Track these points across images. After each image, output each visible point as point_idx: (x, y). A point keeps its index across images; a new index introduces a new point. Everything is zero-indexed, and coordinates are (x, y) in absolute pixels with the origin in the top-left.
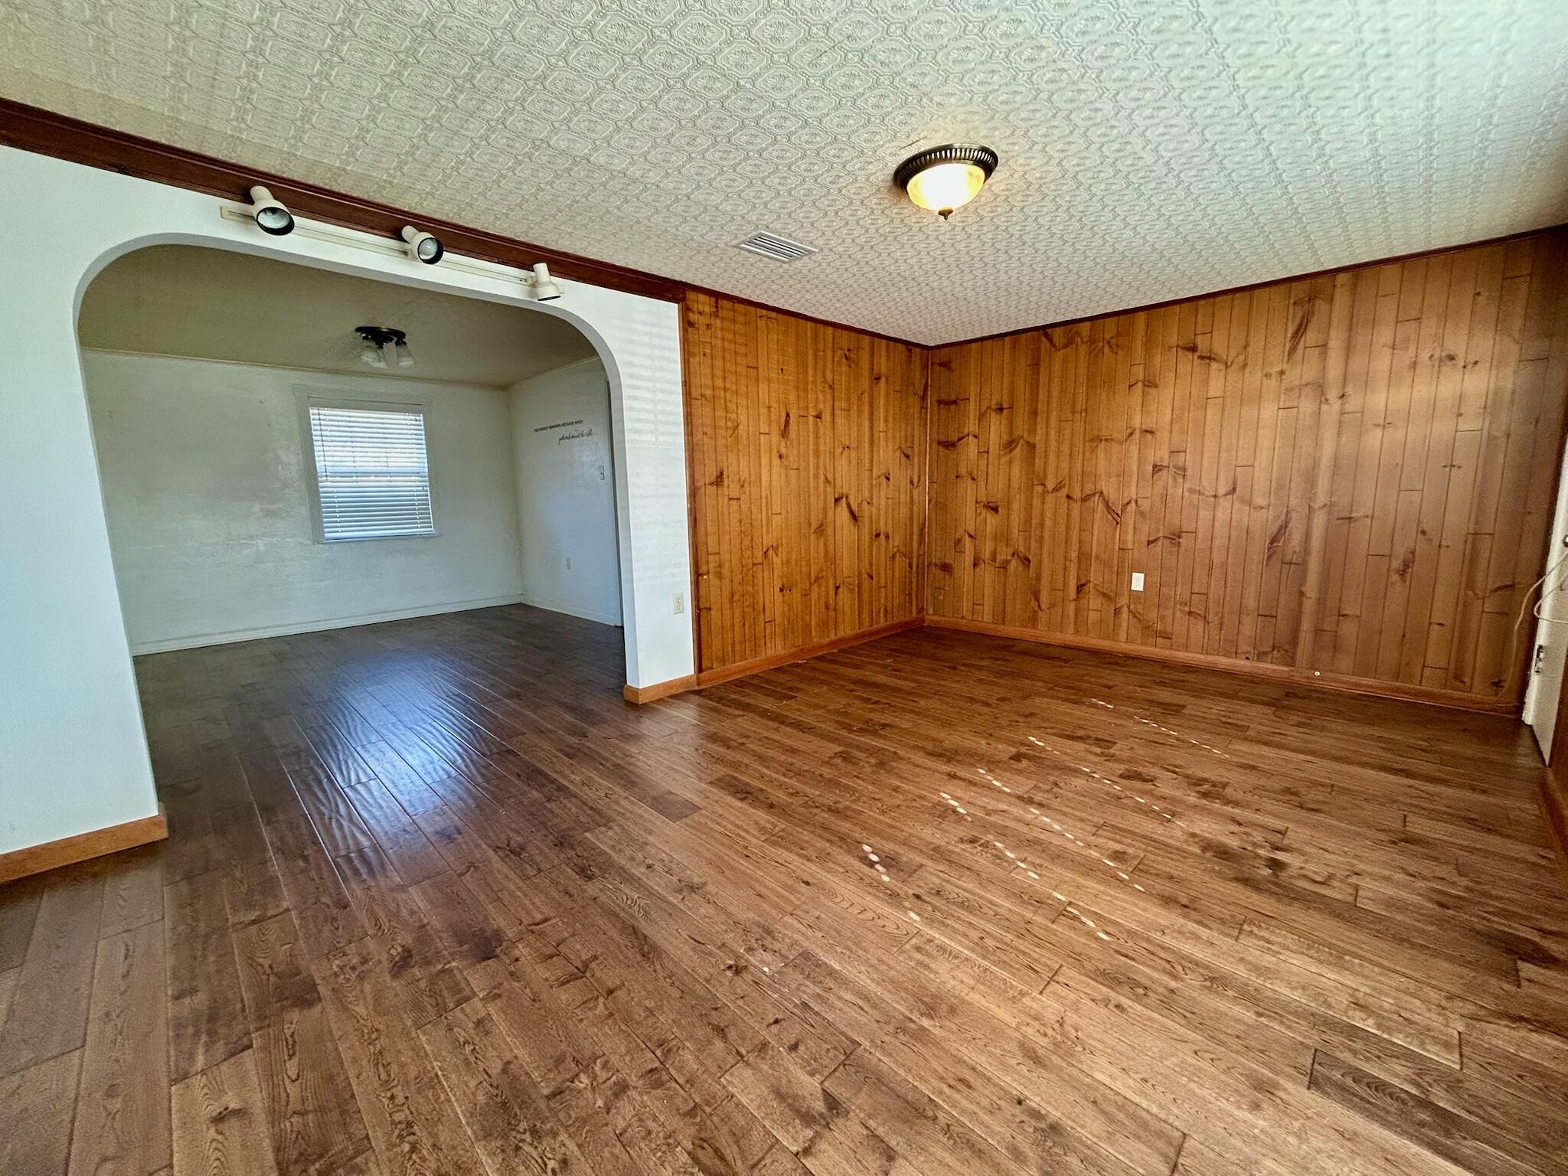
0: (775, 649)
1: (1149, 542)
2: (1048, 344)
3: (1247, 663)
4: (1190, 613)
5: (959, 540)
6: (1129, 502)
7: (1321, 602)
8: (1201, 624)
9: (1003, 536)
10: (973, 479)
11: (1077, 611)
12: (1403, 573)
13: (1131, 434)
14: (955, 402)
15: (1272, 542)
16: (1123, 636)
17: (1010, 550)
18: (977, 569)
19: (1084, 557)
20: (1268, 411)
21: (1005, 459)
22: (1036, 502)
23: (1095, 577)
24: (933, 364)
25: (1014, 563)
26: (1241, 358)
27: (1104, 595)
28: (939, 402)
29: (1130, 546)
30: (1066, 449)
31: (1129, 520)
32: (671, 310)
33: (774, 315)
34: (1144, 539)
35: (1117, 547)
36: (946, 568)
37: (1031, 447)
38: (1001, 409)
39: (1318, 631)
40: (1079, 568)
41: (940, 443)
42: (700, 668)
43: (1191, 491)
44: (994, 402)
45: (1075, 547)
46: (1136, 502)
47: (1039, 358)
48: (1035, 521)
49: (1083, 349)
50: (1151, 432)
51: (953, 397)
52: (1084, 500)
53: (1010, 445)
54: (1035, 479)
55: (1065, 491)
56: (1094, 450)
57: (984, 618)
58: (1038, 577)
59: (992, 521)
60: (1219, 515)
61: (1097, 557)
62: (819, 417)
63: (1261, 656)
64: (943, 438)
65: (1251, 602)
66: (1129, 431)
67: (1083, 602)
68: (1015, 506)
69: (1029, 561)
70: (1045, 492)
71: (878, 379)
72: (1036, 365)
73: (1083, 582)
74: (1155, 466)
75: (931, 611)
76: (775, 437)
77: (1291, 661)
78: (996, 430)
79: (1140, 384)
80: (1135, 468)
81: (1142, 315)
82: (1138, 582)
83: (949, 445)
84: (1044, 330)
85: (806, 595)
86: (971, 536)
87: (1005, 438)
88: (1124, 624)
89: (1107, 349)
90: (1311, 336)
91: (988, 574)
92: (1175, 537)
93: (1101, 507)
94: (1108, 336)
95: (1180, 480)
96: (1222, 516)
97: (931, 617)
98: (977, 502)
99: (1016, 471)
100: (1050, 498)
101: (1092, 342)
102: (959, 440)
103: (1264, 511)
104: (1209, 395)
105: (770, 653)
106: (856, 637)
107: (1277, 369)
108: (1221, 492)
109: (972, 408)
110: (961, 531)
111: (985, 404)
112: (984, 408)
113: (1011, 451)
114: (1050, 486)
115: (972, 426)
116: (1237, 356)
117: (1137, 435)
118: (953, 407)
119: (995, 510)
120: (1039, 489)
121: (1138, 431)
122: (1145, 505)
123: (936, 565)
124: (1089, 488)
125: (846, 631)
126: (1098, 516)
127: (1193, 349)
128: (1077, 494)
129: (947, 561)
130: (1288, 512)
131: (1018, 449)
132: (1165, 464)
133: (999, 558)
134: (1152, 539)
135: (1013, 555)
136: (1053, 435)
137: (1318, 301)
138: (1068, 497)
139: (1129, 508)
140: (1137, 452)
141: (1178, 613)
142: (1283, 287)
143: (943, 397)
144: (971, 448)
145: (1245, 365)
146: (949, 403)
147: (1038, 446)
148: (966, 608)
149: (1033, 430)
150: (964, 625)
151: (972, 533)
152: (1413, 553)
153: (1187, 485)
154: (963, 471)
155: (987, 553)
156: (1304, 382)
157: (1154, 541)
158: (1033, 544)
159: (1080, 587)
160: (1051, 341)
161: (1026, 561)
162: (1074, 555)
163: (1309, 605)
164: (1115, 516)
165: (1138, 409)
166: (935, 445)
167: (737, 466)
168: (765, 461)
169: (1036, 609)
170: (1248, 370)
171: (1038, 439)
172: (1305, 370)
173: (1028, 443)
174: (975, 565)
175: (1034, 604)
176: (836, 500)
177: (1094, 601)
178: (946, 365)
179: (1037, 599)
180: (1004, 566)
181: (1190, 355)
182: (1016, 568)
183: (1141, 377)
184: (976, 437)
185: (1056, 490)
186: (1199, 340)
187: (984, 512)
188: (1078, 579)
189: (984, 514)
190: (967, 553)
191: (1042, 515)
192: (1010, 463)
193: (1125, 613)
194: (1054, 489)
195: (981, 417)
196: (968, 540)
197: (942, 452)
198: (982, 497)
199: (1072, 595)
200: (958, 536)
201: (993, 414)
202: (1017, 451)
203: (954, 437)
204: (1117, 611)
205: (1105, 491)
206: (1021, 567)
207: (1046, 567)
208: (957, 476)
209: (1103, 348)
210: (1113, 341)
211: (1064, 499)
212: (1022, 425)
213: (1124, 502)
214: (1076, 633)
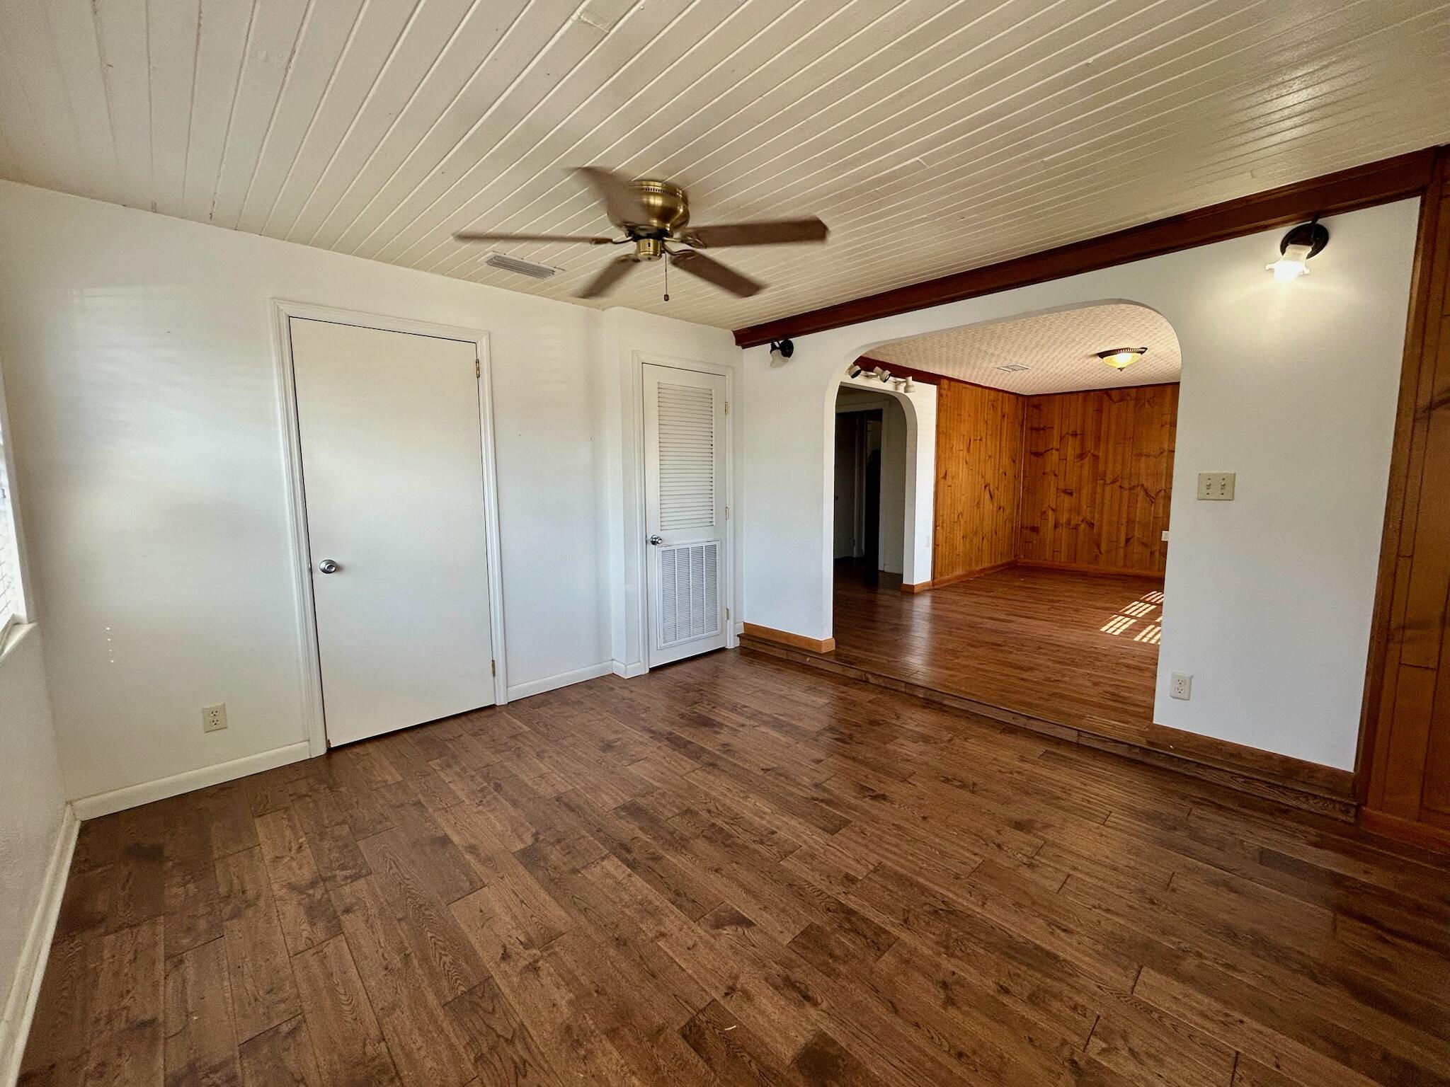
0: (959, 572)
2: (1107, 398)
5: (1045, 512)
6: (1160, 491)
9: (1076, 510)
10: (1055, 475)
11: (1125, 553)
13: (1162, 453)
14: (1043, 429)
17: (1080, 519)
18: (1056, 530)
19: (1130, 522)
21: (1079, 464)
22: (1099, 490)
23: (1137, 533)
24: (1028, 405)
25: (1083, 526)
27: (1144, 544)
28: (1032, 429)
29: (1161, 516)
30: (1119, 459)
31: (1161, 500)
32: (934, 388)
33: (968, 386)
35: (1152, 516)
36: (1034, 529)
37: (1096, 458)
38: (1076, 435)
40: (1127, 528)
41: (1031, 453)
42: (934, 577)
44: (1070, 431)
45: (1125, 516)
46: (1165, 490)
47: (1102, 407)
48: (1098, 501)
49: (1132, 404)
51: (1042, 426)
52: (1131, 489)
53: (1081, 456)
54: (1098, 476)
55: (1118, 484)
56: (1139, 460)
57: (1062, 559)
58: (1100, 535)
59: (1067, 501)
61: (1139, 522)
62: (980, 440)
64: (1034, 450)
66: (1161, 450)
67: (1130, 548)
68: (1084, 491)
69: (1093, 524)
70: (1105, 484)
71: (1004, 416)
72: (1100, 411)
73: (1130, 536)
75: (1022, 556)
76: (965, 452)
78: (1072, 447)
79: (1168, 425)
80: (1164, 472)
81: (1169, 388)
82: (1166, 536)
83: (1038, 454)
84: (1107, 392)
85: (971, 541)
86: (1053, 510)
87: (1078, 451)
88: (1157, 561)
89: (1147, 405)
91: (1064, 533)
93: (1142, 493)
94: (1148, 398)
97: (1022, 560)
98: (1057, 489)
99: (1085, 471)
100: (1108, 488)
101: (1137, 400)
102: (1046, 451)
105: (957, 573)
106: (990, 568)
109: (1056, 433)
110: (1046, 506)
111: (1064, 431)
112: (1063, 433)
113: (1082, 459)
114: (1108, 481)
115: (1055, 444)
117: (1166, 454)
118: (1042, 432)
119: (1071, 494)
120: (1102, 482)
121: (1167, 450)
123: (1027, 528)
124: (1134, 482)
125: (986, 565)
126: (1140, 498)
128: (1126, 485)
129: (1035, 525)
131: (1088, 458)
133: (1072, 523)
135: (1083, 521)
136: (1111, 451)
138: (1121, 487)
139: (1160, 494)
140: (1166, 462)
143: (1034, 426)
144: (1054, 457)
146: (1038, 430)
147: (1100, 457)
148: (1048, 555)
149: (1097, 448)
150: (1047, 563)
151: (1054, 507)
154: (1048, 470)
155: (1064, 520)
158: (1096, 515)
159: (1128, 540)
160: (1110, 398)
161: (1092, 525)
162: (1124, 521)
164: (1152, 498)
165: (1167, 438)
166: (1028, 453)
167: (952, 469)
168: (961, 466)
169: (1098, 553)
171: (1101, 453)
173: (1094, 455)
174: (1055, 527)
175: (1096, 550)
176: (985, 487)
177: (1137, 548)
178: (1037, 407)
179: (1099, 548)
180: (1076, 527)
182: (1084, 530)
183: (1169, 420)
184: (1058, 450)
185: (1113, 482)
187: (1062, 495)
188: (1127, 535)
189: (1062, 497)
190: (1050, 520)
191: (1103, 498)
192: (1081, 466)
193: (1157, 553)
194: (1111, 483)
195: (1062, 438)
196: (1050, 512)
197: (1034, 459)
198: (1062, 486)
199: (1122, 544)
200: (1043, 510)
201: (1070, 438)
202: (1087, 460)
203: (1042, 450)
204: (1152, 553)
205: (1145, 485)
206: (1088, 529)
207: (1105, 528)
208: (1044, 474)
209: (1144, 404)
210: (1151, 400)
211: (1118, 488)
212: (1090, 445)
213: (1158, 491)
214: (1125, 567)
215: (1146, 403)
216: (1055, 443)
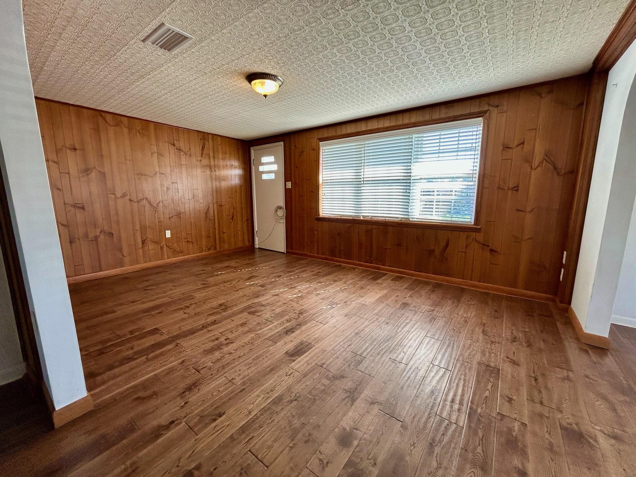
3: (205, 253)
4: (188, 241)
6: (159, 202)
7: (219, 229)
8: (191, 244)
9: (92, 223)
10: (59, 189)
11: (143, 252)
12: (232, 219)
13: (156, 174)
15: (206, 214)
16: (166, 257)
17: (98, 231)
18: (73, 245)
19: (143, 227)
20: (199, 172)
21: (83, 179)
22: (111, 203)
23: (150, 236)
25: (102, 237)
27: (154, 242)
29: (162, 220)
30: (124, 176)
31: (160, 209)
34: (167, 216)
35: (157, 221)
37: (103, 174)
38: (75, 149)
39: (220, 238)
40: (141, 233)
44: (68, 144)
45: (137, 224)
46: (162, 202)
47: (99, 127)
48: (111, 213)
49: (126, 130)
50: (164, 174)
52: (139, 202)
53: (86, 171)
54: (108, 191)
55: (128, 197)
56: (140, 179)
58: (120, 240)
59: (80, 214)
60: (191, 206)
61: (149, 227)
63: (209, 249)
65: (203, 233)
66: (154, 172)
67: (146, 248)
68: (97, 206)
69: (112, 234)
70: (116, 198)
72: (97, 130)
73: (144, 239)
74: (167, 188)
77: (216, 248)
79: (156, 154)
80: (160, 188)
81: (152, 124)
82: (168, 234)
84: (99, 112)
87: (81, 166)
88: (166, 252)
90: (206, 151)
91: (83, 246)
92: (179, 215)
93: (147, 204)
94: (138, 127)
95: (177, 194)
98: (65, 204)
99: (94, 186)
100: (119, 201)
101: (129, 128)
103: (203, 204)
104: (182, 163)
107: (199, 159)
108: (190, 198)
111: (60, 143)
112: (59, 146)
113: (88, 175)
114: (119, 195)
116: (188, 152)
117: (158, 175)
119: (82, 208)
120: (113, 196)
121: (158, 173)
122: (166, 203)
124: (140, 196)
126: (147, 209)
128: (134, 199)
130: (208, 204)
131: (93, 173)
132: (171, 187)
133: (90, 236)
135: (101, 232)
136: (115, 169)
137: (206, 140)
138: (130, 200)
139: (160, 205)
140: (159, 181)
141: (184, 243)
142: (196, 133)
145: (191, 155)
147: (107, 174)
149: (101, 165)
151: (65, 223)
152: (233, 212)
153: (180, 195)
155: (80, 234)
156: (206, 164)
157: (171, 217)
158: (113, 225)
159: (143, 242)
160: (105, 121)
161: (110, 234)
162: (138, 227)
163: (217, 231)
164: (154, 208)
165: (157, 164)
169: (121, 257)
170: (191, 157)
171: (107, 170)
172: (206, 161)
173: (100, 172)
175: (119, 255)
177: (151, 246)
179: (121, 252)
180: (96, 238)
181: (173, 146)
182: (104, 239)
183: (156, 151)
184: (55, 162)
186: (175, 142)
187: (73, 209)
188: (142, 238)
191: (116, 209)
192: (89, 181)
193: (165, 248)
194: (121, 197)
195: (59, 150)
199: (140, 245)
201: (68, 151)
202: (93, 175)
204: (162, 248)
205: (148, 198)
206: (107, 238)
207: (123, 235)
210: (141, 131)
211: (128, 202)
212: (92, 161)
213: (158, 202)
214: (145, 262)
215: (138, 133)
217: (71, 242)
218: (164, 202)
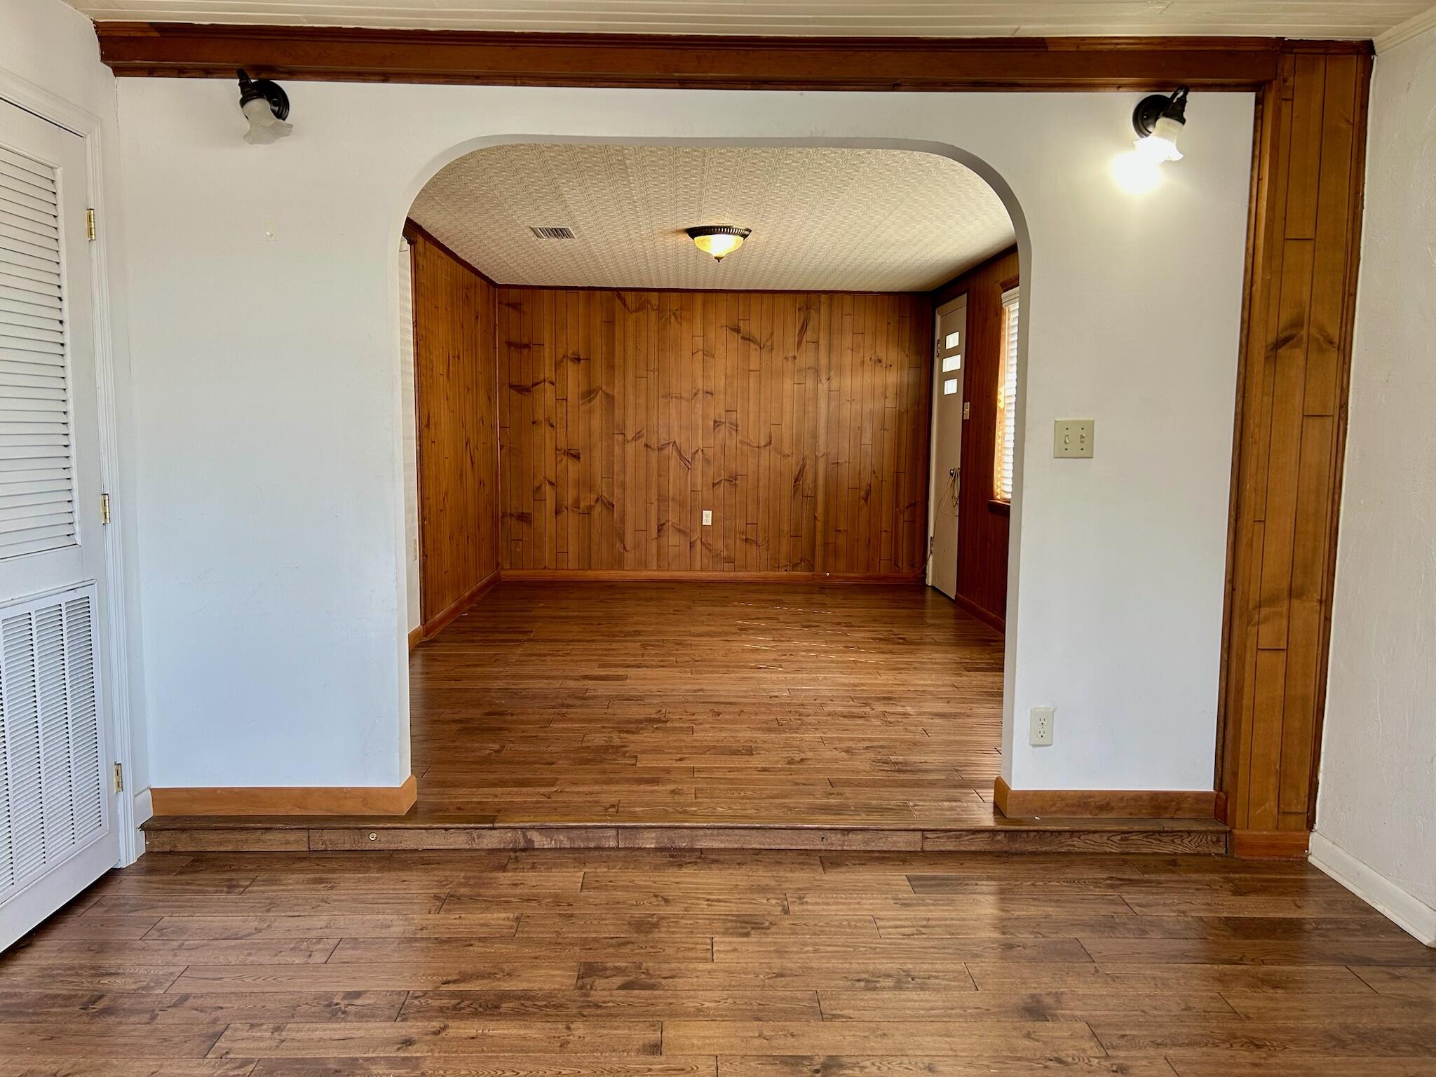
1: (714, 485)
3: (785, 573)
4: (747, 539)
5: (539, 488)
6: (697, 451)
7: (826, 522)
8: (754, 546)
9: (587, 482)
10: (552, 426)
11: (659, 547)
12: (866, 500)
13: (696, 394)
14: (527, 346)
15: (795, 482)
16: (698, 565)
17: (594, 497)
18: (559, 517)
19: (662, 498)
20: (788, 385)
21: (586, 407)
22: (617, 450)
23: (673, 517)
24: (500, 302)
25: (598, 508)
26: (769, 343)
27: (680, 531)
28: (509, 344)
29: (700, 489)
30: (642, 401)
31: (698, 465)
34: (710, 481)
35: (689, 490)
36: (524, 518)
37: (610, 398)
38: (579, 360)
39: (826, 544)
40: (659, 509)
41: (511, 386)
42: (422, 620)
43: (742, 442)
44: (570, 352)
45: (654, 491)
46: (702, 451)
47: (614, 318)
48: (616, 468)
49: (653, 315)
50: (712, 394)
51: (525, 341)
52: (660, 449)
53: (589, 394)
54: (615, 429)
55: (643, 440)
56: (667, 405)
57: (570, 564)
58: (622, 520)
59: (573, 468)
60: (762, 462)
61: (673, 499)
62: (458, 358)
63: (794, 567)
64: (515, 381)
65: (785, 527)
66: (695, 391)
67: (664, 540)
68: (597, 453)
69: (613, 506)
70: (625, 441)
72: (610, 322)
73: (662, 522)
74: (715, 422)
75: (508, 566)
76: (445, 378)
77: (811, 567)
78: (574, 378)
79: (701, 353)
80: (700, 423)
81: (699, 297)
82: (707, 518)
83: (523, 389)
84: (619, 292)
86: (551, 483)
87: (583, 388)
88: (698, 556)
89: (673, 318)
90: (809, 335)
91: (571, 521)
92: (733, 479)
93: (675, 454)
94: (674, 308)
95: (734, 433)
96: (764, 462)
97: (508, 573)
98: (556, 449)
99: (596, 422)
100: (630, 447)
101: (660, 310)
102: (535, 385)
103: (790, 458)
104: (751, 368)
107: (791, 354)
108: (762, 444)
109: (547, 352)
110: (539, 479)
111: (561, 352)
112: (560, 356)
113: (590, 401)
114: (630, 436)
115: (549, 373)
116: (767, 341)
117: (700, 395)
118: (526, 351)
119: (577, 457)
120: (620, 438)
121: (701, 391)
122: (709, 452)
123: (511, 515)
124: (663, 439)
126: (673, 463)
127: (738, 331)
128: (654, 443)
129: (525, 511)
130: (804, 459)
131: (598, 398)
132: (723, 420)
133: (582, 505)
134: (715, 482)
135: (597, 499)
136: (630, 390)
137: (812, 310)
138: (647, 446)
139: (697, 456)
140: (701, 409)
141: (738, 542)
142: (791, 295)
143: (514, 337)
144: (547, 396)
145: (772, 349)
146: (521, 346)
147: (616, 398)
148: (548, 557)
149: (611, 383)
150: (547, 575)
151: (553, 480)
152: (870, 486)
153: (739, 438)
154: (540, 416)
155: (570, 501)
156: (807, 367)
157: (718, 483)
158: (616, 490)
159: (660, 527)
160: (624, 304)
161: (610, 506)
162: (654, 498)
163: (819, 525)
164: (687, 463)
165: (700, 373)
166: (506, 386)
169: (622, 551)
170: (774, 352)
171: (617, 392)
172: (807, 359)
173: (607, 395)
174: (557, 512)
175: (619, 546)
176: (466, 445)
177: (673, 539)
178: (516, 306)
179: (622, 542)
180: (589, 511)
181: (735, 334)
182: (601, 513)
183: (701, 347)
184: (552, 383)
185: (635, 439)
186: (741, 324)
187: (565, 458)
188: (658, 520)
189: (564, 462)
190: (548, 501)
191: (624, 462)
192: (590, 412)
193: (698, 546)
194: (633, 439)
195: (557, 365)
196: (548, 489)
197: (515, 395)
198: (562, 444)
199: (654, 533)
200: (537, 484)
201: (570, 364)
202: (597, 401)
203: (527, 382)
204: (692, 545)
205: (677, 442)
206: (605, 512)
207: (630, 509)
208: (534, 423)
209: (670, 316)
210: (678, 313)
211: (643, 447)
212: (600, 377)
213: (694, 451)
214: (659, 568)
215: (673, 317)
216: (547, 371)
217: (557, 513)
218: (705, 451)
